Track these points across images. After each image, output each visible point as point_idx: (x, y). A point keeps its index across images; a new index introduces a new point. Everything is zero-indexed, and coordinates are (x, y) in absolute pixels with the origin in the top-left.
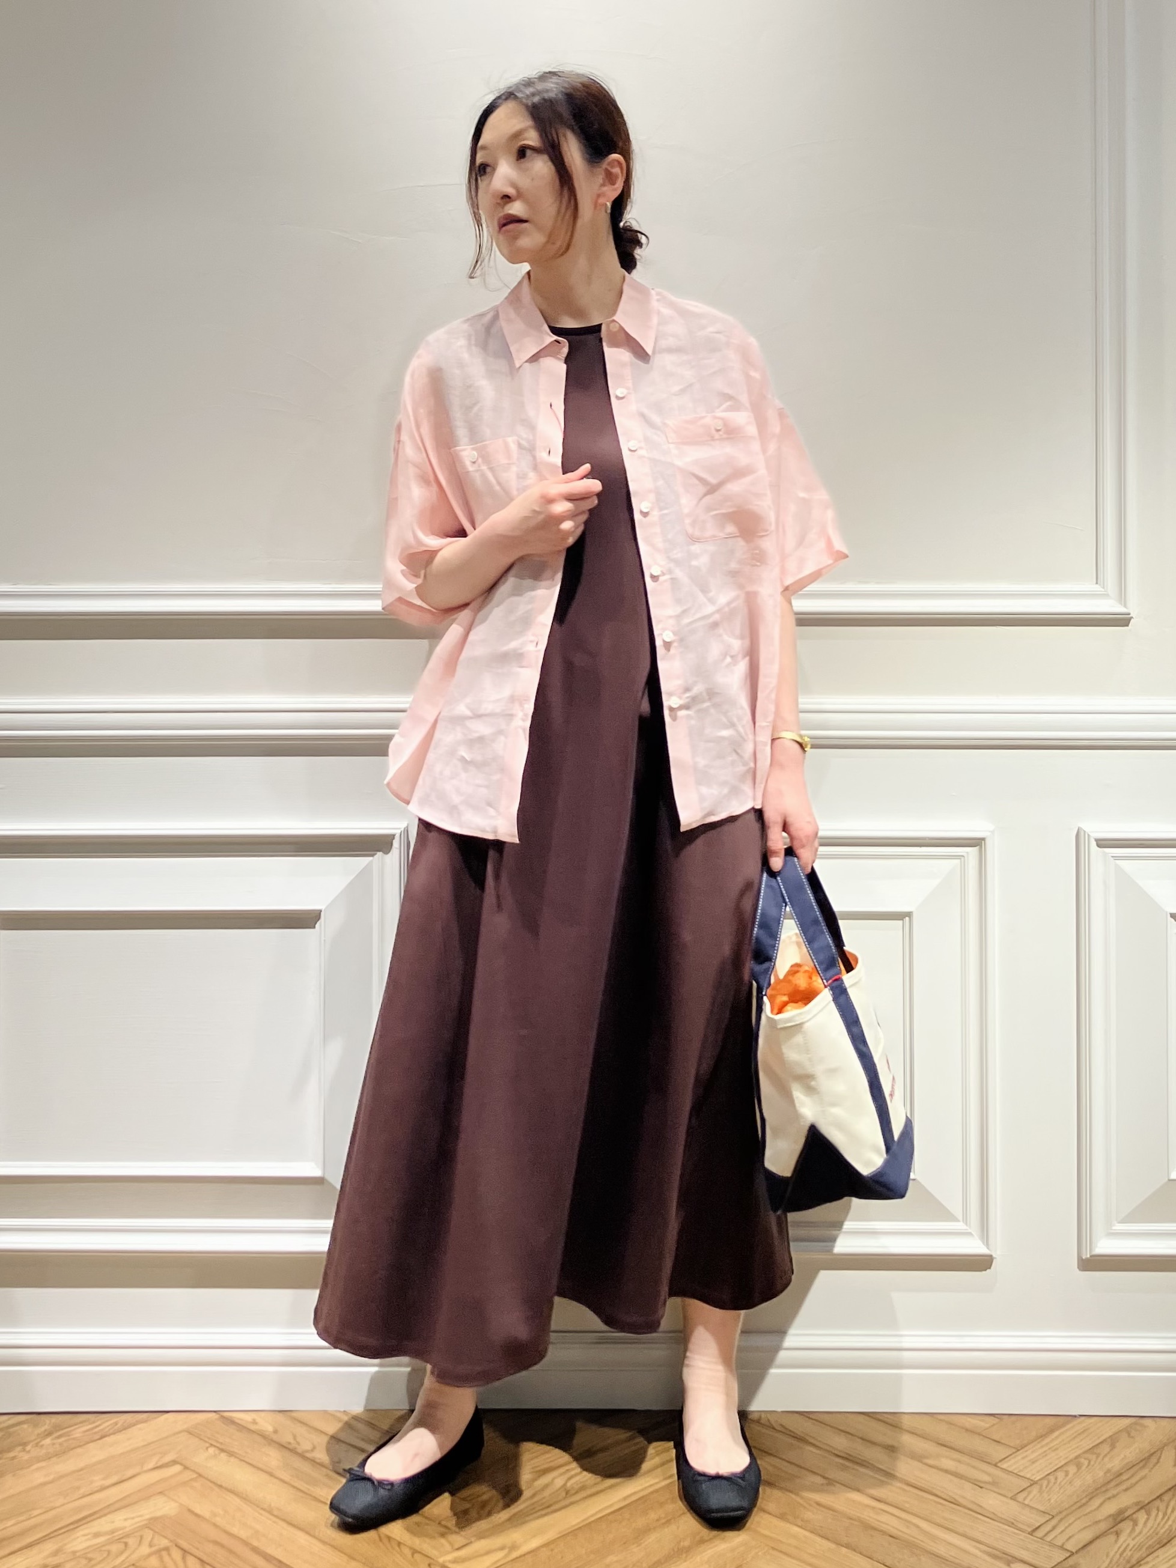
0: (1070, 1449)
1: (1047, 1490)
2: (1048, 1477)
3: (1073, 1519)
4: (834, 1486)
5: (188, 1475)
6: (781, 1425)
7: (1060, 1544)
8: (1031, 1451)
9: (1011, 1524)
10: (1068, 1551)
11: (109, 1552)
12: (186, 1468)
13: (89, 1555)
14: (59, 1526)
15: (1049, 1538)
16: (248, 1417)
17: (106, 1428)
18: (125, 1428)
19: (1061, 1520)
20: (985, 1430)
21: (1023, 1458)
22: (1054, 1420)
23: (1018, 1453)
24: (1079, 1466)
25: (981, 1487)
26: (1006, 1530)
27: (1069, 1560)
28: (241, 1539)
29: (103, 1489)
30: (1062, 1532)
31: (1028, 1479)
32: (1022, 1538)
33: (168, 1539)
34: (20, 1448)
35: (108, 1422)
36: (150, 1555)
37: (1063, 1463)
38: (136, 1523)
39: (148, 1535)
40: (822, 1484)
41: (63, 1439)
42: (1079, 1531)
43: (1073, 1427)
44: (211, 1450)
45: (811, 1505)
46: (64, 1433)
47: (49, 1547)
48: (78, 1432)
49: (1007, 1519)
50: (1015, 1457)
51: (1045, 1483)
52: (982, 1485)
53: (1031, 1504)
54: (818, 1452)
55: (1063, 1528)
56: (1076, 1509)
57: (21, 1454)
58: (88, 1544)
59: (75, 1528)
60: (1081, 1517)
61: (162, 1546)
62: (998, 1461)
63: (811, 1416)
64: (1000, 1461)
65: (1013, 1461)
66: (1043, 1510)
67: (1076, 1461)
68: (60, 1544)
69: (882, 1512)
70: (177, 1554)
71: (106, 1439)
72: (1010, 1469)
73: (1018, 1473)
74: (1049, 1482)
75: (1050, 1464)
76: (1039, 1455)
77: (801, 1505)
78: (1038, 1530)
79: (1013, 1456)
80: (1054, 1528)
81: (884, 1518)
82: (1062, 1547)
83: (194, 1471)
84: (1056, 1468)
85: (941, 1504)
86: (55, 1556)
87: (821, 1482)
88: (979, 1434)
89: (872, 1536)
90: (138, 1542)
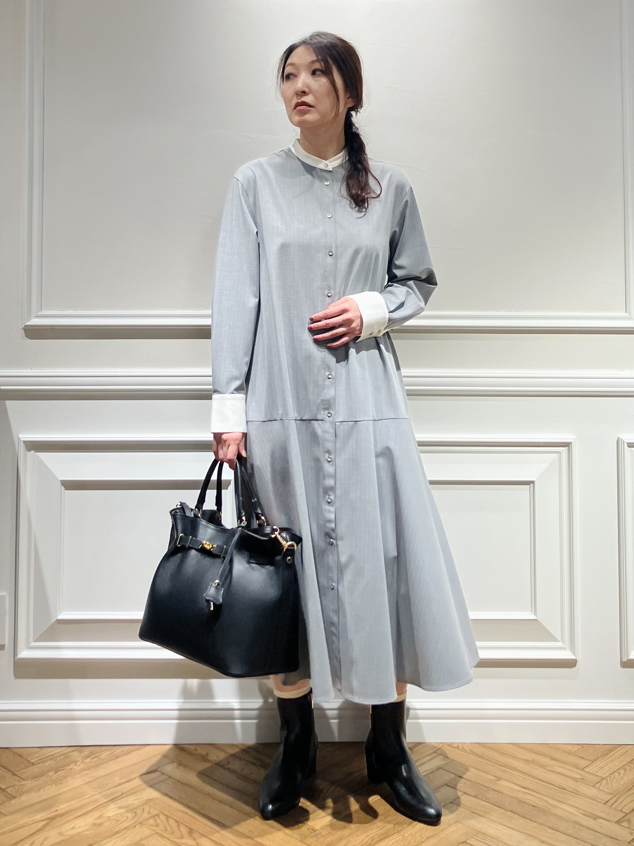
0: (620, 761)
1: (611, 782)
2: (610, 776)
3: (625, 797)
4: (501, 781)
5: (164, 777)
6: (470, 750)
7: (620, 809)
8: (600, 762)
9: (594, 800)
10: (624, 812)
11: (127, 817)
12: (163, 774)
13: (116, 819)
14: (100, 803)
15: (614, 806)
16: (192, 747)
17: (117, 753)
18: (128, 753)
19: (619, 797)
20: (575, 751)
21: (596, 766)
22: (610, 747)
23: (594, 763)
24: (625, 770)
25: (576, 781)
26: (592, 803)
27: (625, 818)
28: (196, 809)
29: (120, 784)
30: (620, 803)
31: (600, 777)
32: (599, 806)
33: (158, 810)
34: (74, 763)
35: (119, 750)
36: (149, 819)
37: (616, 769)
38: (139, 802)
39: (147, 808)
40: (494, 780)
41: (95, 759)
42: (629, 803)
43: (620, 750)
44: (175, 764)
45: (489, 790)
46: (96, 756)
47: (96, 814)
48: (104, 755)
49: (590, 796)
50: (592, 765)
51: (609, 778)
52: (577, 780)
53: (603, 789)
54: (490, 763)
55: (621, 801)
56: (625, 792)
57: (75, 767)
58: (116, 812)
59: (107, 805)
60: (629, 796)
61: (155, 814)
62: (583, 767)
63: (485, 745)
64: (586, 767)
65: (591, 768)
66: (609, 792)
67: (623, 767)
68: (102, 813)
69: (527, 794)
70: (162, 817)
71: (119, 759)
72: (590, 772)
73: (595, 774)
74: (611, 778)
75: (611, 769)
76: (604, 764)
77: (485, 790)
78: (609, 802)
79: (592, 764)
80: (616, 801)
81: (528, 797)
82: (621, 811)
83: (167, 775)
84: (614, 771)
85: (558, 790)
86: (100, 819)
87: (493, 779)
88: (573, 754)
89: (523, 806)
90: (142, 811)
